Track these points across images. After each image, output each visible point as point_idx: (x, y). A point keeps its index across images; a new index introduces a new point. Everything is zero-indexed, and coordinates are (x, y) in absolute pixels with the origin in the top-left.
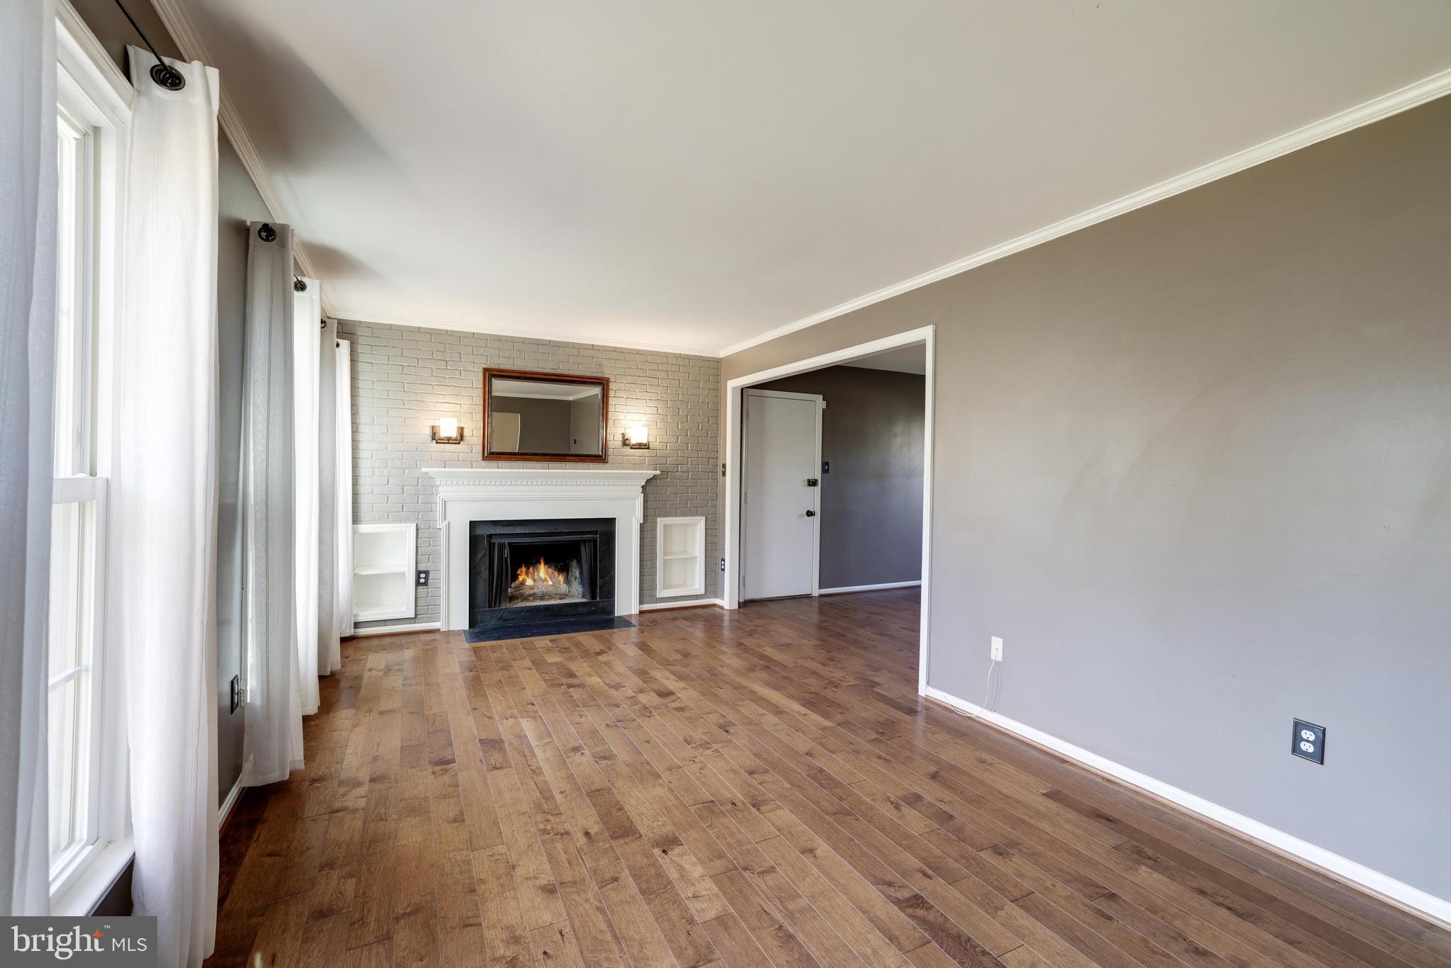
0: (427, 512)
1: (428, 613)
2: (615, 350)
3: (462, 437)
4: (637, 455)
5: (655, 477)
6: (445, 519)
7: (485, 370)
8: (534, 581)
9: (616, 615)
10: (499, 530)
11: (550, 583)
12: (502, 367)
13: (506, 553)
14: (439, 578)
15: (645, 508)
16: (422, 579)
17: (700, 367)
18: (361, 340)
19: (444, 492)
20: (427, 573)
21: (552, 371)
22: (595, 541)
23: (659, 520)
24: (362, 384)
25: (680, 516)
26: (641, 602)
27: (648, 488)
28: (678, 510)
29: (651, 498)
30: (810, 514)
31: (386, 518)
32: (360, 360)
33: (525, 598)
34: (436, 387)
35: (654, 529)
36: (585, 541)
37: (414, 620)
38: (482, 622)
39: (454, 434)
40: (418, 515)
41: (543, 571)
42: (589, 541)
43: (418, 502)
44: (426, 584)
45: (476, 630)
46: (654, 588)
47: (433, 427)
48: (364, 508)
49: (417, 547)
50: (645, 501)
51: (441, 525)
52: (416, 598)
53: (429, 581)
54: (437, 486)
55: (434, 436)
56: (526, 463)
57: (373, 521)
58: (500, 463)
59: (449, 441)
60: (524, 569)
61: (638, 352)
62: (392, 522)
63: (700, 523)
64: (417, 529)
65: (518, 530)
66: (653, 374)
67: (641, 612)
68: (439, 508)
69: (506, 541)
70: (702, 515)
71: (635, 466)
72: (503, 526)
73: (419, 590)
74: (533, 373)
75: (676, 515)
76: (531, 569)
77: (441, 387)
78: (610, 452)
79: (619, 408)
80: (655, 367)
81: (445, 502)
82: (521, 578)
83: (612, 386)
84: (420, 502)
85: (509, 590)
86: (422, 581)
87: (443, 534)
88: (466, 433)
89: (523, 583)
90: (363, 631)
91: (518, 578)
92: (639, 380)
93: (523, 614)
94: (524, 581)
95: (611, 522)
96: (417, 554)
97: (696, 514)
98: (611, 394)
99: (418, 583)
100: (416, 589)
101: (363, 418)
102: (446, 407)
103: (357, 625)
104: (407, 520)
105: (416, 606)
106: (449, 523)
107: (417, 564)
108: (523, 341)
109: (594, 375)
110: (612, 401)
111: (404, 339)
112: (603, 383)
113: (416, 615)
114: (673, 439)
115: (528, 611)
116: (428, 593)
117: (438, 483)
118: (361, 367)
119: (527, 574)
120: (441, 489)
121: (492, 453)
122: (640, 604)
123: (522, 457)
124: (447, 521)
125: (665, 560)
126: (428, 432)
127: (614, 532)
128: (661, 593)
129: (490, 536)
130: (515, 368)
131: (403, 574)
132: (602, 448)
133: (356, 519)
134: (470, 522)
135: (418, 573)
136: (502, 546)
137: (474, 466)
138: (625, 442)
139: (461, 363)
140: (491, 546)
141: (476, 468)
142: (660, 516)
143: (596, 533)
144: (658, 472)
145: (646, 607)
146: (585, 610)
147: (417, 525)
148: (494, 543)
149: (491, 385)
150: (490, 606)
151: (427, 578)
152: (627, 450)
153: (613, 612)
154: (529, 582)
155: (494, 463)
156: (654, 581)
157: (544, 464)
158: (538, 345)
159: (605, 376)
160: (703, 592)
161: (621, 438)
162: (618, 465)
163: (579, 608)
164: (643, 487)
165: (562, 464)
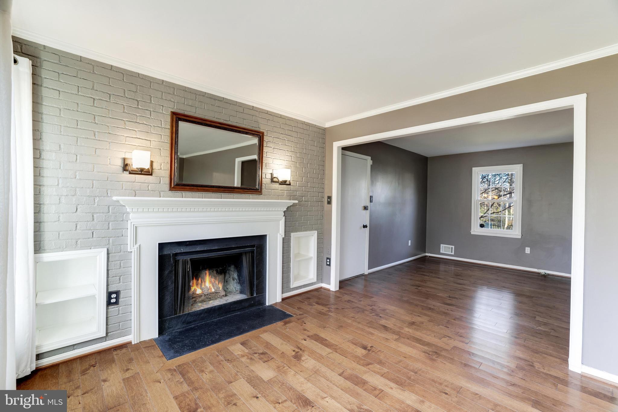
0: (118, 237)
1: (119, 329)
2: (267, 113)
3: (152, 169)
4: (280, 189)
5: (294, 205)
6: (136, 243)
7: (173, 114)
9: (267, 304)
10: (183, 250)
12: (186, 112)
13: (189, 266)
14: (130, 296)
15: (285, 227)
16: (113, 299)
17: (315, 132)
18: (45, 65)
19: (135, 219)
20: (117, 293)
21: (225, 122)
22: (252, 252)
23: (293, 235)
24: (45, 110)
25: (304, 231)
27: (287, 213)
28: (303, 227)
29: (288, 219)
30: (365, 227)
31: (74, 245)
32: (44, 85)
34: (127, 122)
35: (291, 241)
36: (246, 253)
37: (106, 338)
38: (169, 328)
39: (145, 166)
40: (109, 240)
41: (208, 280)
42: (249, 252)
43: (109, 228)
44: (117, 303)
45: (166, 337)
46: (290, 281)
47: (124, 159)
48: (48, 236)
49: (108, 270)
51: (132, 248)
52: (107, 318)
53: (120, 300)
54: (128, 213)
55: (125, 167)
56: (204, 194)
57: (60, 249)
58: (184, 193)
59: (142, 172)
60: (194, 281)
61: (281, 117)
62: (82, 248)
63: (313, 235)
64: (108, 254)
65: (198, 248)
66: (290, 133)
67: (283, 299)
68: (130, 233)
69: (188, 257)
70: (315, 230)
71: (280, 197)
72: (187, 245)
73: (109, 310)
75: (301, 230)
76: (200, 280)
77: (133, 123)
78: (264, 186)
79: (269, 155)
80: (290, 128)
81: (136, 227)
82: (193, 289)
83: (266, 138)
84: (111, 228)
85: (187, 299)
86: (113, 301)
87: (134, 258)
88: (155, 166)
89: (194, 292)
90: (46, 362)
91: (191, 289)
92: (281, 136)
93: (202, 316)
94: (195, 290)
95: (262, 238)
96: (108, 277)
97: (312, 229)
98: (265, 144)
99: (109, 303)
100: (107, 309)
101: (48, 144)
102: (137, 142)
103: (39, 357)
104: (100, 246)
105: (107, 324)
106: (140, 246)
107: (108, 285)
108: (204, 95)
109: (254, 128)
110: (265, 150)
111: (95, 73)
112: (260, 136)
113: (107, 333)
115: (206, 312)
116: (119, 311)
117: (129, 210)
118: (45, 92)
119: (197, 284)
120: (131, 216)
121: (178, 185)
122: (282, 293)
123: (202, 188)
124: (138, 245)
125: (295, 262)
126: (120, 163)
127: (265, 245)
128: (293, 285)
129: (175, 256)
131: (93, 297)
132: (259, 183)
133: (38, 248)
134: (159, 244)
135: (109, 294)
136: (185, 263)
137: (162, 195)
138: (273, 180)
139: (151, 105)
140: (177, 262)
141: (163, 197)
142: (293, 232)
143: (253, 246)
144: (296, 202)
145: (286, 295)
146: (247, 304)
147: (108, 250)
148: (179, 260)
149: (178, 127)
150: (176, 314)
151: (117, 298)
152: (274, 185)
153: (264, 303)
155: (179, 193)
156: (290, 277)
157: (219, 195)
158: (215, 99)
159: (261, 130)
160: (315, 280)
161: (269, 176)
162: (269, 197)
163: (243, 304)
164: (284, 212)
165: (232, 195)
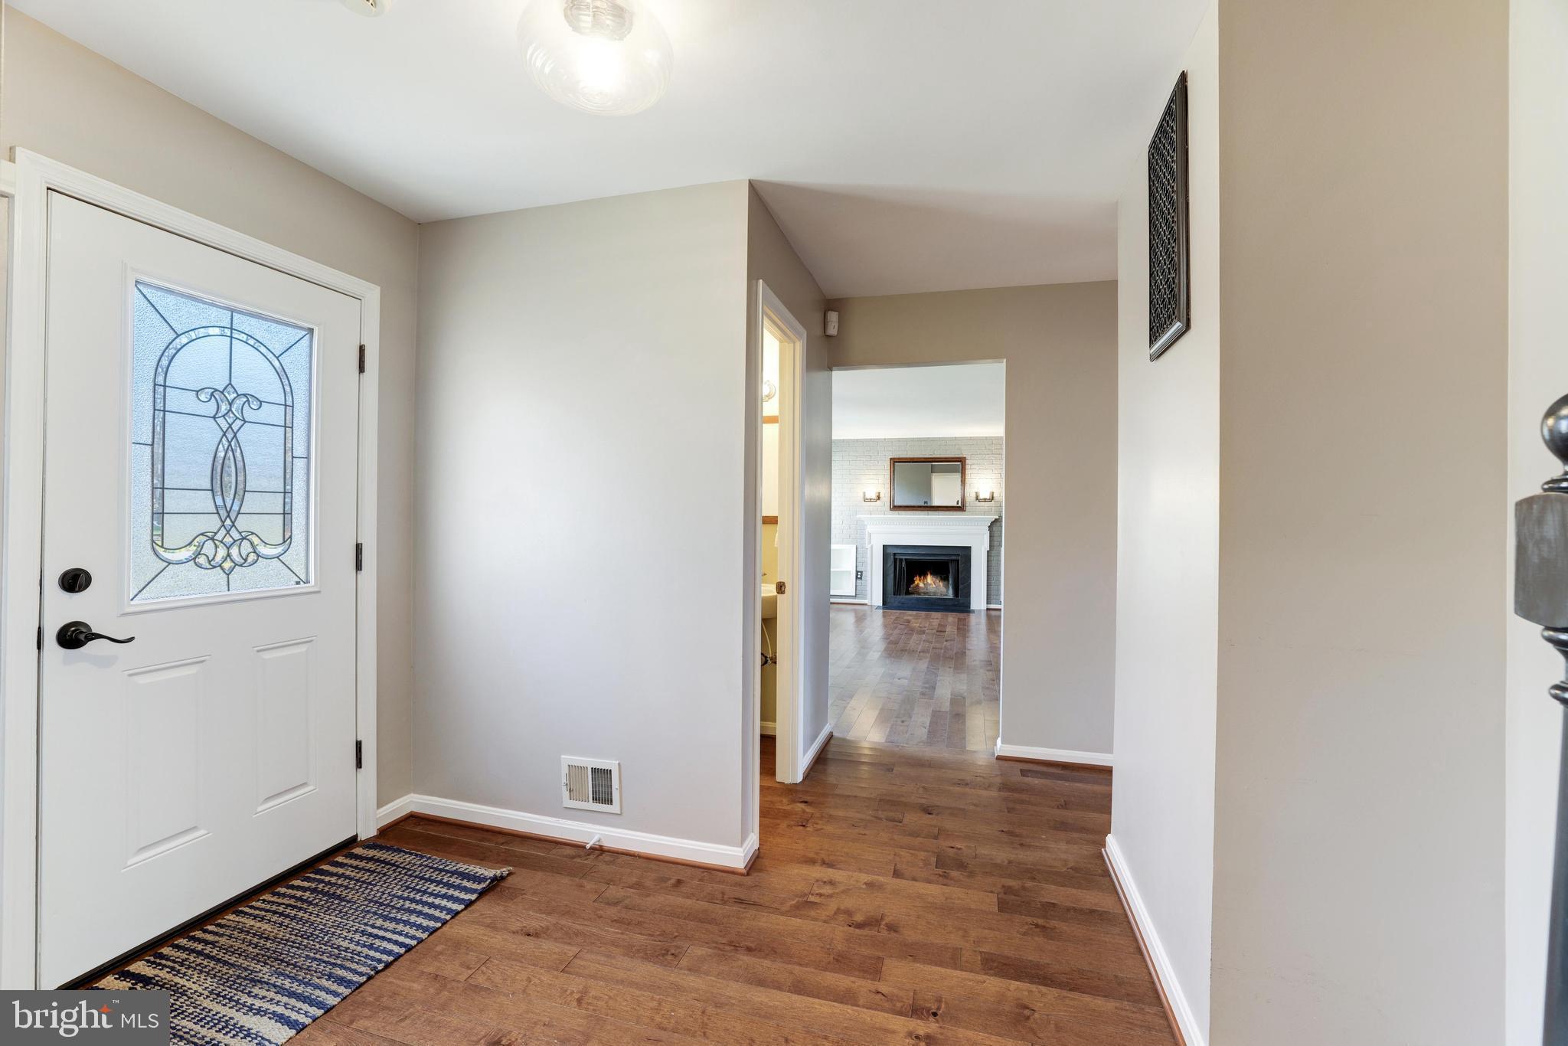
0: (862, 539)
1: (861, 594)
2: (971, 439)
3: (879, 498)
4: (984, 506)
5: (996, 520)
6: (870, 544)
7: (891, 459)
8: (925, 584)
9: (970, 608)
10: (899, 551)
11: (935, 586)
12: (901, 457)
13: (905, 565)
14: (867, 575)
15: (991, 541)
16: (859, 575)
19: (869, 529)
20: (861, 572)
21: (930, 456)
22: (958, 561)
27: (993, 528)
29: (996, 534)
31: (842, 543)
33: (919, 594)
34: (866, 471)
36: (951, 560)
37: (854, 597)
38: (891, 602)
39: (874, 496)
40: (857, 540)
41: (929, 579)
42: (955, 560)
44: (861, 578)
45: (885, 605)
46: (999, 594)
47: (864, 493)
49: (856, 558)
50: (990, 536)
51: (868, 547)
52: (856, 585)
53: (863, 577)
54: (866, 525)
55: (865, 498)
56: (915, 512)
57: (838, 543)
58: (900, 512)
59: (872, 500)
60: (918, 574)
61: (986, 438)
64: (857, 548)
65: (910, 552)
67: (988, 609)
68: (867, 537)
69: (904, 558)
71: (984, 513)
72: (901, 548)
73: (857, 582)
74: (918, 458)
76: (923, 577)
77: (869, 470)
78: (968, 504)
79: (972, 476)
81: (871, 534)
82: (916, 583)
83: (968, 461)
84: (858, 534)
86: (859, 576)
87: (869, 552)
88: (881, 496)
89: (918, 585)
95: (968, 549)
96: (856, 562)
98: (967, 467)
99: (857, 578)
100: (856, 580)
102: (871, 482)
104: (853, 544)
105: (856, 589)
106: (872, 545)
107: (856, 567)
108: (913, 440)
109: (957, 456)
110: (968, 472)
111: (850, 446)
112: (962, 460)
113: (856, 595)
116: (862, 583)
117: (866, 523)
119: (920, 580)
120: (868, 527)
121: (895, 507)
122: (987, 603)
123: (912, 508)
126: (862, 496)
127: (969, 556)
129: (895, 554)
130: (908, 456)
131: (850, 572)
132: (962, 502)
134: (883, 545)
135: (857, 572)
136: (901, 560)
138: (977, 498)
139: (879, 456)
140: (895, 560)
141: (886, 515)
143: (958, 555)
144: (997, 517)
145: (992, 606)
146: (950, 603)
147: (856, 546)
148: (897, 558)
149: (894, 467)
150: (894, 594)
151: (861, 575)
152: (978, 503)
154: (921, 585)
155: (897, 512)
157: (926, 512)
158: (921, 441)
159: (965, 456)
161: (974, 495)
162: (973, 513)
163: (947, 602)
164: (989, 527)
165: (937, 513)
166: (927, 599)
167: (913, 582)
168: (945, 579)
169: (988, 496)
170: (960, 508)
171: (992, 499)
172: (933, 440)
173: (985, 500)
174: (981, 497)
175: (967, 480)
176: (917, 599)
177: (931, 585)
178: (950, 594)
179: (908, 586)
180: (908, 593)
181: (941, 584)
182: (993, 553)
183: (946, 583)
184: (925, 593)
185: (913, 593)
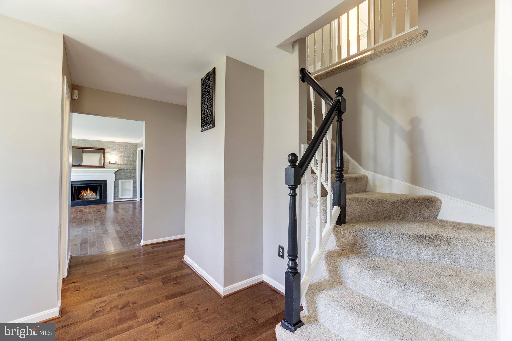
4: (113, 166)
5: (118, 171)
7: (73, 147)
8: (86, 194)
10: (74, 183)
11: (91, 195)
12: (75, 146)
15: (115, 178)
17: (131, 145)
22: (102, 186)
23: (120, 181)
25: (126, 179)
26: (114, 199)
27: (117, 173)
29: (117, 175)
33: (83, 199)
35: (118, 183)
41: (89, 192)
42: (100, 186)
46: (118, 196)
50: (115, 176)
58: (75, 168)
60: (83, 191)
61: (114, 142)
63: (132, 181)
65: (80, 183)
66: (118, 147)
67: (114, 202)
69: (77, 186)
70: (132, 179)
71: (113, 168)
72: (76, 182)
74: (84, 147)
75: (125, 179)
76: (85, 191)
78: (106, 165)
79: (108, 155)
80: (119, 145)
82: (82, 194)
83: (106, 150)
85: (79, 197)
91: (82, 193)
92: (114, 148)
94: (83, 194)
95: (106, 181)
97: (131, 179)
98: (106, 152)
108: (82, 140)
109: (101, 147)
114: (124, 162)
115: (82, 202)
119: (84, 192)
121: (74, 166)
122: (114, 200)
125: (121, 190)
127: (107, 183)
128: (120, 197)
130: (79, 146)
132: (104, 164)
136: (75, 187)
138: (110, 163)
142: (120, 180)
143: (102, 183)
144: (118, 170)
145: (116, 201)
146: (99, 201)
148: (73, 186)
149: (73, 150)
152: (110, 165)
153: (106, 201)
154: (85, 195)
156: (118, 195)
157: (88, 168)
158: (86, 141)
159: (105, 148)
160: (132, 197)
161: (109, 162)
162: (108, 168)
163: (97, 201)
164: (115, 173)
165: (93, 168)
166: (88, 201)
167: (81, 193)
168: (96, 192)
169: (115, 162)
170: (103, 166)
171: (116, 163)
172: (91, 141)
173: (113, 164)
174: (112, 162)
175: (106, 157)
176: (84, 201)
177: (89, 195)
178: (98, 198)
179: (79, 195)
180: (78, 199)
181: (94, 194)
182: (116, 182)
183: (96, 194)
184: (87, 199)
185: (81, 199)
